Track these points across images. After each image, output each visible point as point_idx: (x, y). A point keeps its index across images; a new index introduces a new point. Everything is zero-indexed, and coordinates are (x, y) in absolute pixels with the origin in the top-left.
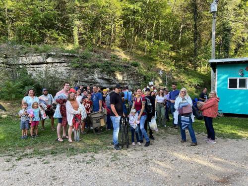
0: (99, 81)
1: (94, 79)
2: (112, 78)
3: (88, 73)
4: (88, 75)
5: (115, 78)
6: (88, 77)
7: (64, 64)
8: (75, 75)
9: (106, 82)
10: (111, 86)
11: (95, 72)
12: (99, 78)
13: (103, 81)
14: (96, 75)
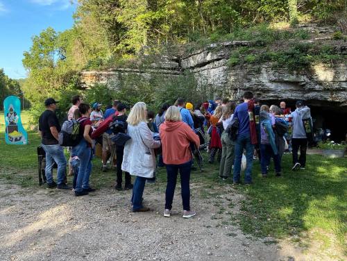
0: (272, 86)
1: (260, 83)
2: (303, 78)
3: (249, 73)
4: (249, 77)
5: (311, 79)
6: (249, 80)
7: (221, 61)
8: (232, 78)
9: (292, 88)
10: (306, 95)
11: (263, 71)
12: (272, 81)
13: (282, 87)
14: (265, 75)
